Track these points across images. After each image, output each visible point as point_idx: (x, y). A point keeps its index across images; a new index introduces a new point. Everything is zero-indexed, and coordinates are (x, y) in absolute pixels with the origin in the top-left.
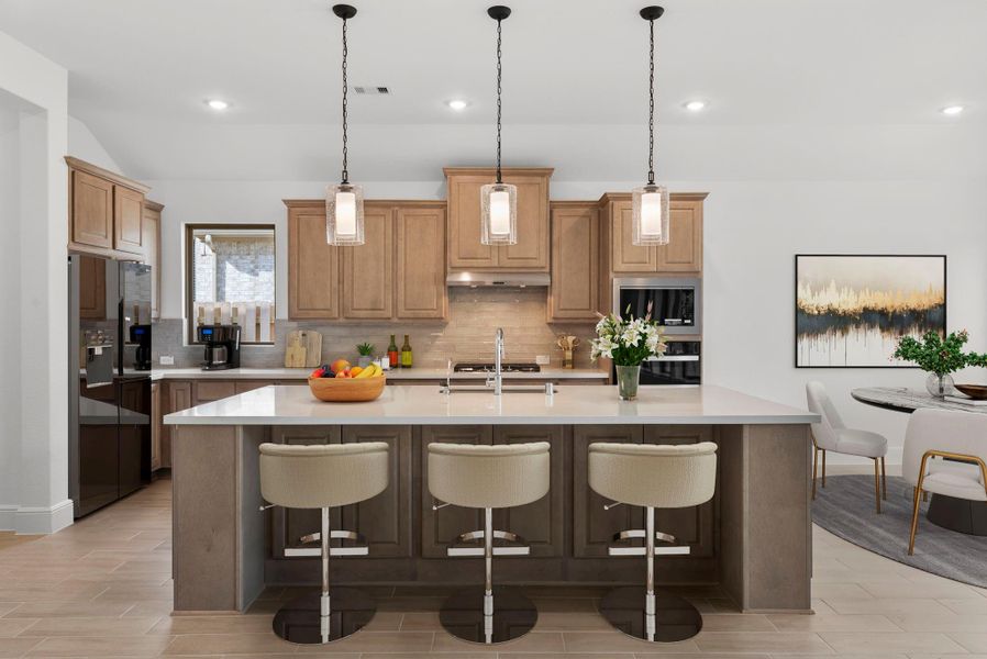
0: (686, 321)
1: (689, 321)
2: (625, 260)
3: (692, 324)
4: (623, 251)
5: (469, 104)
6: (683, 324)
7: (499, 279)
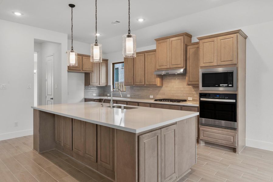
0: (229, 85)
1: (231, 85)
2: (204, 62)
3: (232, 86)
4: (203, 59)
5: (144, 20)
6: (228, 86)
7: (167, 72)
